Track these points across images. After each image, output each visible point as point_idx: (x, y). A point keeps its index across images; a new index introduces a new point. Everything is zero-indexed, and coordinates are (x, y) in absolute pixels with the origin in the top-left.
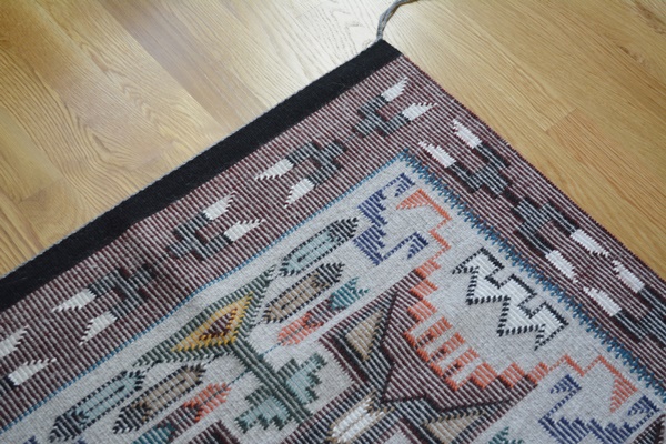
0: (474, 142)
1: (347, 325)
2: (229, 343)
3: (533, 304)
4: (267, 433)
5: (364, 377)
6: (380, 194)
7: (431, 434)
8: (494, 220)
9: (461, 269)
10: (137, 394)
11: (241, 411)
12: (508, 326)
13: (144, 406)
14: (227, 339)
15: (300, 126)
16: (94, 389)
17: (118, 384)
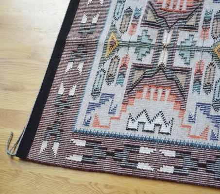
1: (144, 18)
2: (118, 45)
4: (147, 56)
5: (160, 26)
7: (189, 26)
10: (106, 74)
11: (136, 57)
13: (110, 75)
14: (117, 45)
16: (94, 81)
17: (99, 75)
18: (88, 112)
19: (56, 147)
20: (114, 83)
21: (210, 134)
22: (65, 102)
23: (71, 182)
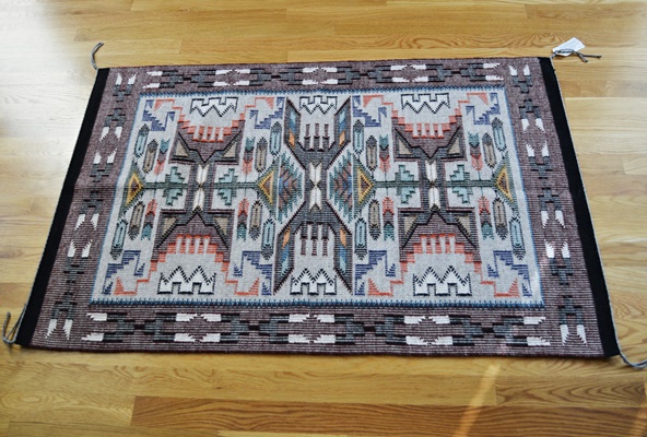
0: (160, 73)
1: (172, 153)
2: (142, 188)
3: (223, 101)
4: (179, 199)
5: (193, 161)
6: (145, 112)
7: (227, 158)
8: (188, 89)
9: (192, 110)
10: (128, 225)
11: (165, 201)
12: (221, 112)
13: (134, 226)
14: (140, 188)
15: (99, 115)
16: (113, 236)
17: (119, 228)
18: (108, 277)
19: (68, 325)
20: (139, 236)
21: (261, 288)
22: (78, 266)
23: (91, 369)
